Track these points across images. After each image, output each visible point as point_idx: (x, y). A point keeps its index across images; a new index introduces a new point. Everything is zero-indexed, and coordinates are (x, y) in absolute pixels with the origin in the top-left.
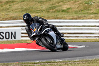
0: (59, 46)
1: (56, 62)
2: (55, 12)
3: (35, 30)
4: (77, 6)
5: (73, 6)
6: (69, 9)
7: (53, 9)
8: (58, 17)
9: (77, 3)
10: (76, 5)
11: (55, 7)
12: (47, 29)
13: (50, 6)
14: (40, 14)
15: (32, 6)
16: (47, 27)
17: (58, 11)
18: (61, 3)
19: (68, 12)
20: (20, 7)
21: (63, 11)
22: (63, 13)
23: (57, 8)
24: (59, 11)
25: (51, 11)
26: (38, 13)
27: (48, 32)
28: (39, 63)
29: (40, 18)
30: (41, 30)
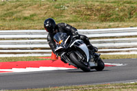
0: (92, 64)
3: (61, 42)
4: (44, 12)
5: (38, 12)
7: (10, 16)
9: (42, 8)
10: (42, 9)
11: (13, 13)
12: (77, 41)
13: (5, 12)
16: (77, 38)
18: (20, 8)
23: (15, 15)
24: (20, 19)
27: (79, 45)
29: (68, 25)
30: (69, 42)
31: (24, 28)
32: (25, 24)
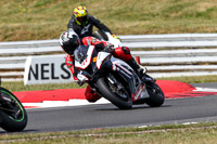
1: (184, 127)
2: (181, 17)
6: (212, 10)
7: (177, 12)
8: (188, 27)
11: (181, 7)
13: (172, 5)
14: (148, 22)
15: (130, 5)
17: (188, 15)
19: (209, 18)
20: (104, 8)
21: (199, 15)
22: (200, 19)
23: (186, 9)
24: (191, 16)
25: (173, 15)
26: (145, 20)
28: (146, 129)
31: (187, 31)
32: (192, 24)
